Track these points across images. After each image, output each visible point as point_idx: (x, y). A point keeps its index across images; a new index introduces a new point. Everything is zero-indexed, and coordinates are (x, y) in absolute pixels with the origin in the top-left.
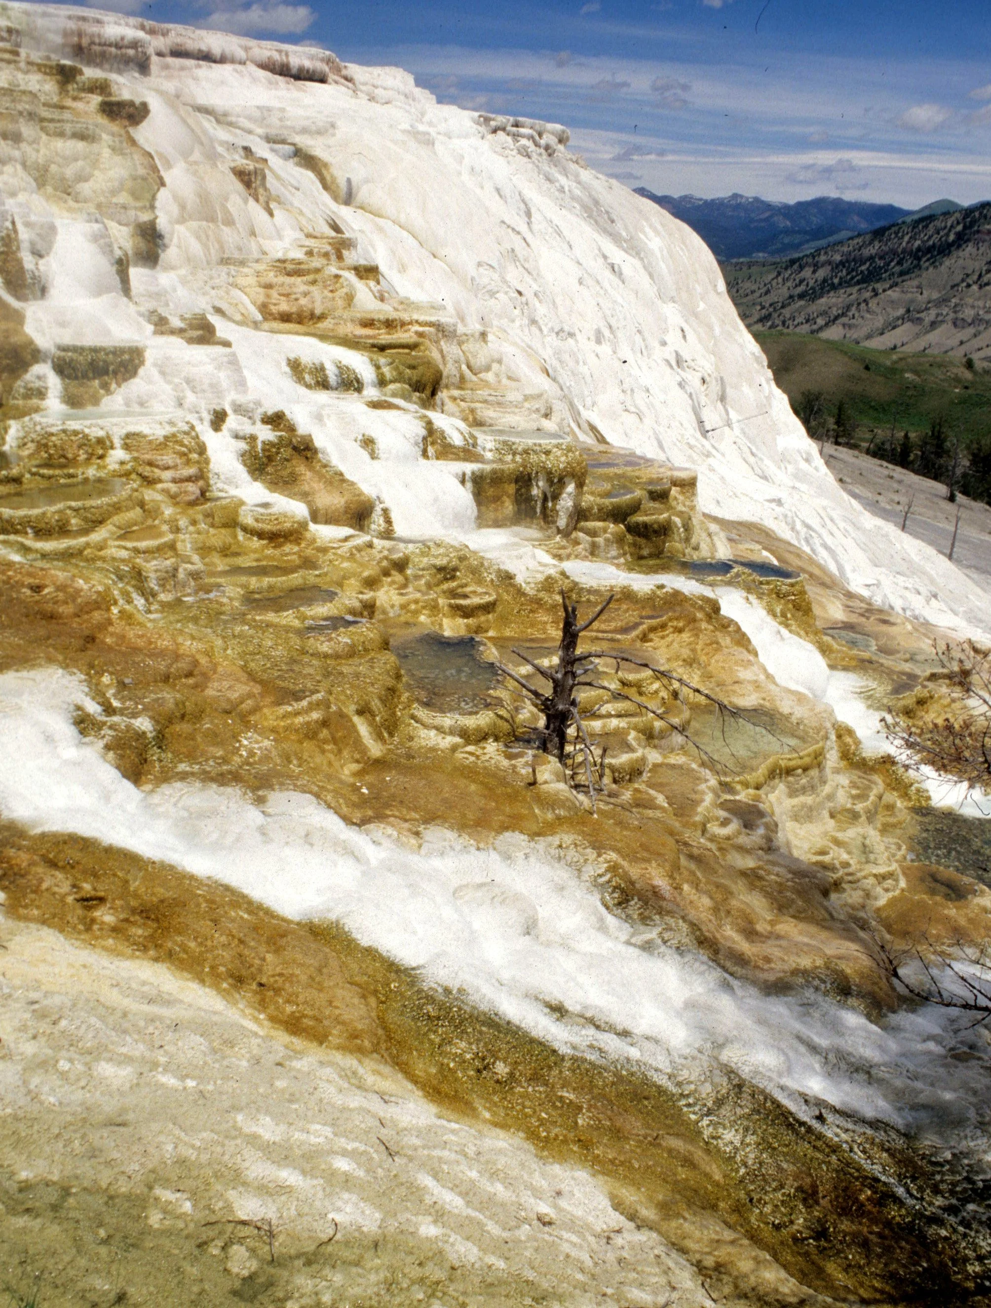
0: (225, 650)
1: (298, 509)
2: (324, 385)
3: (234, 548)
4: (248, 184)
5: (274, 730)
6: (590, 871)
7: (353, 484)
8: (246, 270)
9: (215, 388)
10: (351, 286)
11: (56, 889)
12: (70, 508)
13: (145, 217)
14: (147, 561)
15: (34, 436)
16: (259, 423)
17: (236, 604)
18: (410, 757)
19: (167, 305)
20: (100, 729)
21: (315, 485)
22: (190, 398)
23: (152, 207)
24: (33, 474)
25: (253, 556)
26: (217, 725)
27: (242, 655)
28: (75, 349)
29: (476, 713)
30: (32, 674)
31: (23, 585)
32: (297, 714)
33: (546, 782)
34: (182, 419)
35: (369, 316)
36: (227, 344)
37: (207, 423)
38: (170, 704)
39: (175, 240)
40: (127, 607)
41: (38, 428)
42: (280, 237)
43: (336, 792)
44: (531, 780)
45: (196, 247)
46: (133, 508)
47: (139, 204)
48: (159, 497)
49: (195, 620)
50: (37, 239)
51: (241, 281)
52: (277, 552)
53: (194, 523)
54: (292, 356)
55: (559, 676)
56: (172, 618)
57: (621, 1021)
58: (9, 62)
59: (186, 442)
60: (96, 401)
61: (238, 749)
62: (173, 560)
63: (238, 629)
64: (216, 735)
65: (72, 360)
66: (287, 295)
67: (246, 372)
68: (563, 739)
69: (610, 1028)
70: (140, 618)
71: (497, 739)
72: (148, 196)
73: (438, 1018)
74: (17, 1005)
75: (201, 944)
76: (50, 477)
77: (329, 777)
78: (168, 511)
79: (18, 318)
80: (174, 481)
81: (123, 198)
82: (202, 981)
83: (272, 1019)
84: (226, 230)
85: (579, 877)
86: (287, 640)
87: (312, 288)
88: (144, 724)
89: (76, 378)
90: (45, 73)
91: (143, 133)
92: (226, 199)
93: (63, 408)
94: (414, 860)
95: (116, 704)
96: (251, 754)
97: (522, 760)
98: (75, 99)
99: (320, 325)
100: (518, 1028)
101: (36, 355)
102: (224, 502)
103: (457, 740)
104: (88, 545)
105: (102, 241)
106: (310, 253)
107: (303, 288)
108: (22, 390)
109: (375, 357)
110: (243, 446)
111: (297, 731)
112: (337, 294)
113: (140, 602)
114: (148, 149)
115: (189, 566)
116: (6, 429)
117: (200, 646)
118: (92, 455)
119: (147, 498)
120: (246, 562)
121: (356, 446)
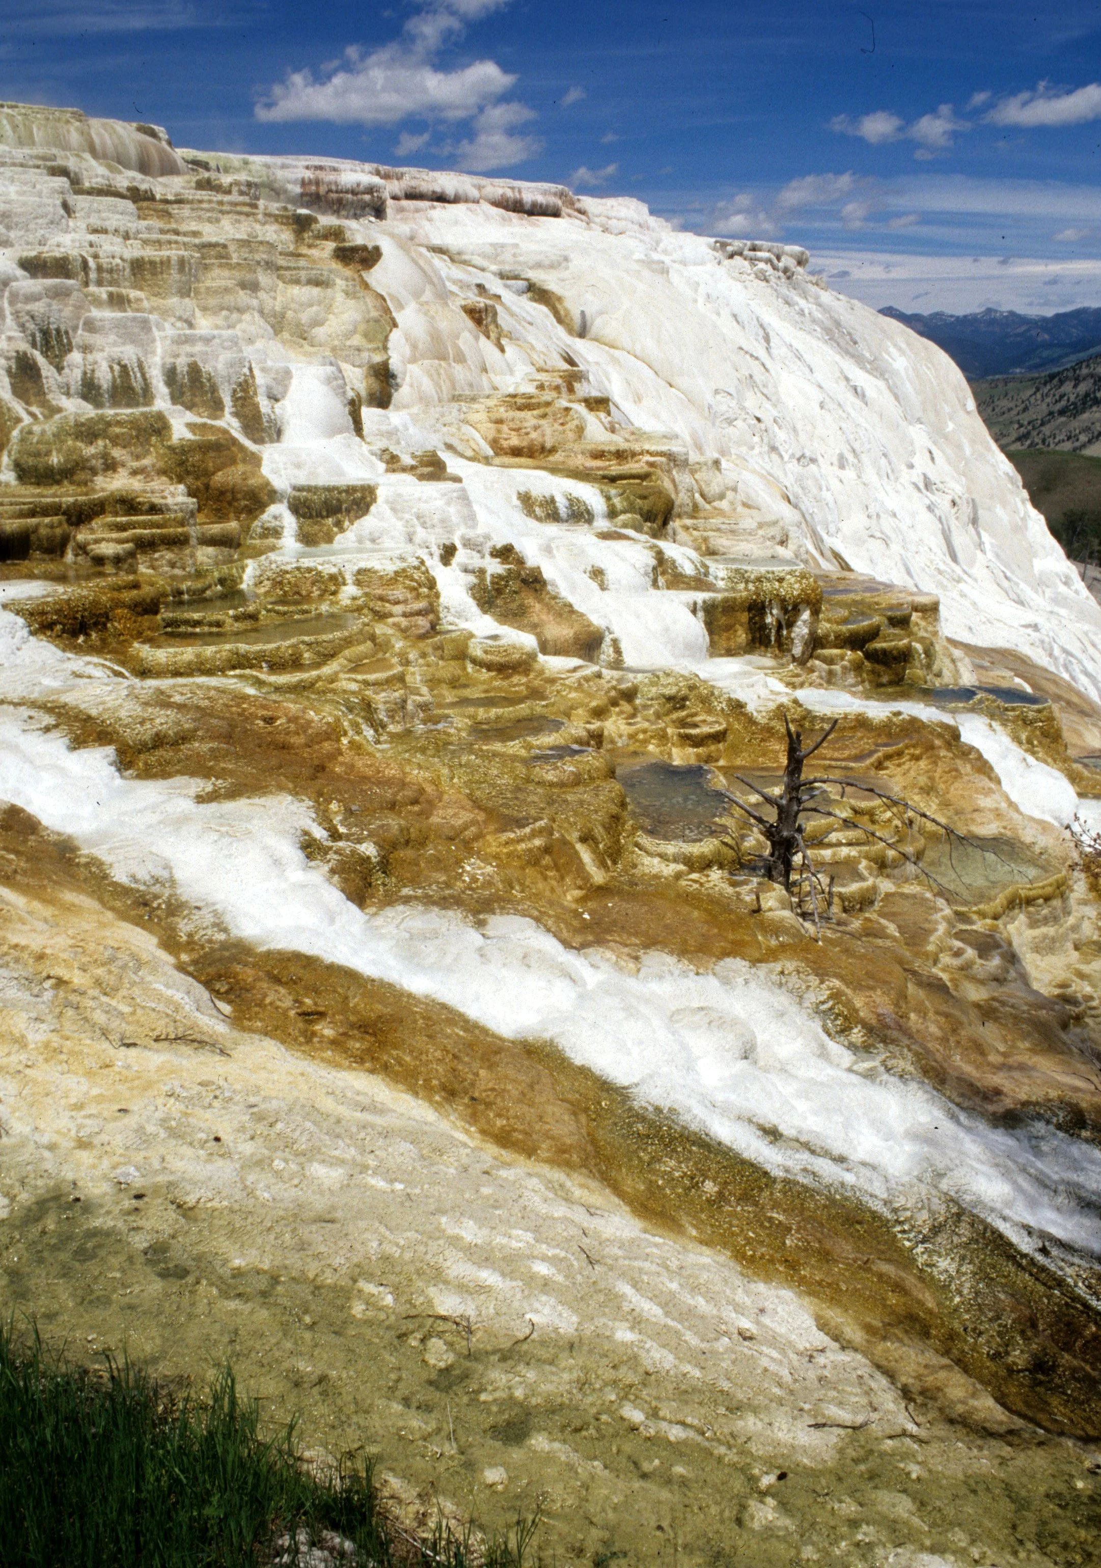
0: (452, 778)
1: (527, 641)
2: (553, 516)
3: (463, 680)
4: (479, 322)
5: (496, 857)
6: (811, 998)
7: (582, 615)
8: (476, 406)
9: (446, 524)
10: (581, 418)
11: (279, 1003)
12: (303, 642)
13: (378, 358)
14: (377, 693)
15: (269, 574)
16: (488, 557)
17: (464, 734)
18: (633, 884)
19: (398, 443)
20: (326, 853)
21: (544, 617)
22: (421, 534)
23: (385, 348)
24: (268, 611)
25: (482, 687)
26: (440, 851)
27: (468, 783)
28: (309, 489)
29: (700, 840)
30: (262, 801)
31: (257, 717)
32: (520, 840)
33: (770, 910)
34: (412, 554)
35: (599, 448)
37: (437, 558)
38: (395, 829)
39: (408, 379)
40: (357, 738)
41: (274, 566)
42: (512, 372)
43: (558, 918)
44: (755, 907)
45: (427, 385)
46: (364, 642)
47: (370, 346)
48: (390, 631)
49: (423, 750)
50: (274, 384)
51: (473, 417)
52: (505, 683)
53: (424, 655)
54: (522, 489)
55: (784, 802)
56: (400, 748)
57: (838, 1148)
58: (247, 215)
59: (416, 577)
60: (329, 539)
61: (461, 875)
62: (402, 692)
63: (464, 759)
64: (439, 861)
65: (306, 499)
66: (517, 430)
67: (476, 507)
68: (788, 867)
69: (826, 1154)
70: (370, 749)
71: (721, 867)
72: (381, 337)
73: (648, 1136)
74: (236, 1108)
75: (416, 1058)
76: (285, 613)
77: (551, 903)
78: (399, 645)
79: (255, 460)
80: (405, 615)
81: (357, 340)
82: (416, 1094)
83: (483, 1132)
84: (458, 368)
85: (800, 1004)
86: (513, 770)
87: (543, 422)
88: (369, 849)
89: (311, 517)
90: (282, 223)
91: (377, 276)
92: (458, 337)
93: (299, 546)
94: (632, 983)
95: (342, 830)
96: (474, 879)
97: (747, 888)
98: (310, 246)
99: (551, 458)
100: (730, 1149)
101: (273, 496)
102: (453, 635)
103: (681, 867)
104: (319, 678)
105: (335, 383)
106: (541, 387)
107: (533, 422)
108: (259, 530)
109: (605, 488)
110: (472, 579)
111: (519, 857)
112: (567, 427)
113: (369, 733)
114: (380, 291)
115: (418, 698)
116: (243, 569)
117: (427, 774)
118: (325, 591)
119: (378, 632)
120: (474, 693)
121: (586, 577)
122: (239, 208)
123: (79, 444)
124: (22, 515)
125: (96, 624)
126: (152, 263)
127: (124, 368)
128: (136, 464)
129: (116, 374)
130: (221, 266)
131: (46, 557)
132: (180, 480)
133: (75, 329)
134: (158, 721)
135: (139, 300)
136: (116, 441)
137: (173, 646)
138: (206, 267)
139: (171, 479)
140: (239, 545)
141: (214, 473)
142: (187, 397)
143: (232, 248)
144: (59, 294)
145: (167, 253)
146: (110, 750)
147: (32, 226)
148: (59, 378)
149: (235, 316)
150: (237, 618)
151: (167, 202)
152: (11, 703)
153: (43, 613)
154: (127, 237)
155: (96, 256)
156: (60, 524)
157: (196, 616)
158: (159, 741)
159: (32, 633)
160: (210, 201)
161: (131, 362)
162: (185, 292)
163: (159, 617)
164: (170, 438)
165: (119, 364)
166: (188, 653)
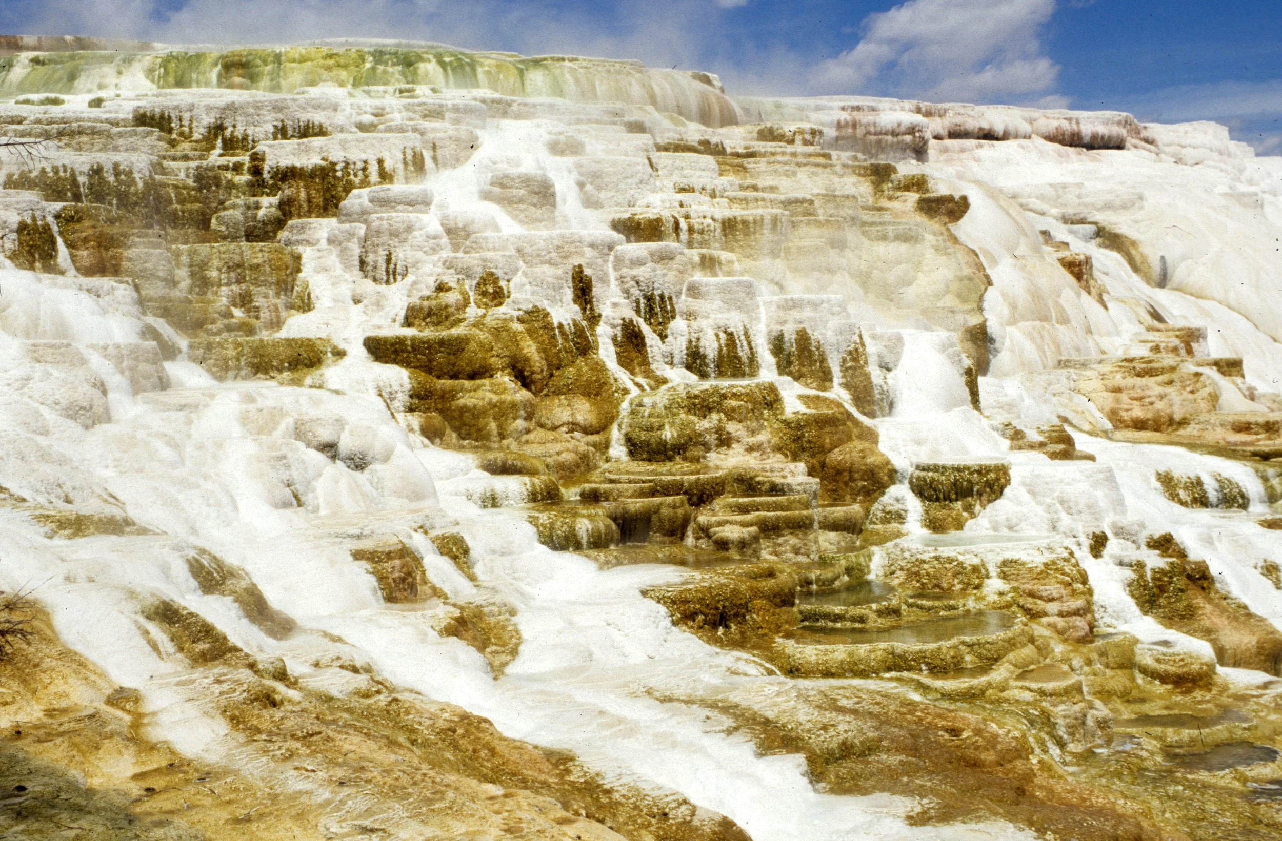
0: (1164, 812)
1: (1202, 649)
2: (1202, 501)
3: (1135, 693)
4: (1079, 277)
7: (1261, 619)
8: (1088, 373)
9: (1093, 510)
10: (1215, 384)
12: (963, 643)
13: (974, 321)
14: (1054, 705)
15: (903, 563)
16: (1144, 548)
17: (1159, 759)
19: (1019, 417)
21: (1216, 620)
22: (1065, 520)
23: (981, 309)
24: (910, 605)
25: (1161, 703)
27: (1185, 820)
28: (935, 468)
30: (981, 826)
31: (937, 727)
34: (1061, 543)
35: (1244, 419)
36: (1091, 458)
37: (1086, 548)
39: (1007, 342)
40: (1045, 757)
41: (907, 555)
42: (1118, 333)
45: (1030, 350)
46: (1026, 645)
47: (967, 307)
48: (1047, 633)
49: (1119, 775)
50: (885, 351)
51: (1084, 385)
52: (1187, 699)
53: (1089, 662)
54: (1162, 470)
56: (1093, 771)
58: (825, 166)
59: (1067, 570)
60: (960, 526)
62: (1082, 705)
63: (1171, 789)
65: (933, 479)
66: (1140, 399)
70: (1061, 772)
72: (975, 297)
76: (929, 609)
78: (1059, 649)
79: (871, 436)
80: (1061, 614)
81: (950, 301)
84: (1062, 328)
86: (1233, 806)
87: (1168, 389)
89: (938, 500)
90: (860, 175)
91: (965, 228)
92: (1059, 296)
93: (926, 532)
98: (890, 198)
99: (1181, 432)
101: (893, 476)
102: (1117, 639)
104: (990, 685)
105: (951, 350)
106: (1156, 349)
107: (1159, 390)
108: (880, 514)
109: (1261, 467)
110: (1129, 574)
112: (1199, 395)
113: (1055, 751)
114: (971, 246)
115: (1095, 712)
116: (870, 557)
117: (1136, 807)
118: (968, 584)
119: (1036, 634)
120: (1154, 709)
121: (1257, 573)
122: (812, 159)
123: (692, 418)
124: (642, 494)
125: (736, 615)
126: (745, 223)
127: (730, 335)
128: (752, 440)
129: (723, 342)
130: (808, 223)
131: (666, 538)
132: (795, 458)
133: (679, 293)
134: (841, 728)
135: (730, 262)
136: (731, 414)
137: (819, 642)
138: (794, 225)
139: (786, 456)
140: (861, 531)
141: (830, 450)
142: (794, 368)
143: (817, 203)
144: (664, 258)
145: (760, 211)
146: (800, 759)
147: (622, 186)
148: (663, 347)
149: (826, 277)
150: (880, 613)
151: (738, 155)
152: (678, 700)
153: (686, 601)
154: (713, 195)
155: (687, 217)
156: (682, 504)
157: (838, 609)
158: (846, 750)
159: (674, 623)
160: (783, 153)
161: (736, 328)
162: (775, 254)
163: (795, 609)
164: (782, 413)
165: (725, 332)
166: (839, 652)
